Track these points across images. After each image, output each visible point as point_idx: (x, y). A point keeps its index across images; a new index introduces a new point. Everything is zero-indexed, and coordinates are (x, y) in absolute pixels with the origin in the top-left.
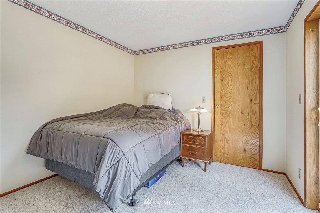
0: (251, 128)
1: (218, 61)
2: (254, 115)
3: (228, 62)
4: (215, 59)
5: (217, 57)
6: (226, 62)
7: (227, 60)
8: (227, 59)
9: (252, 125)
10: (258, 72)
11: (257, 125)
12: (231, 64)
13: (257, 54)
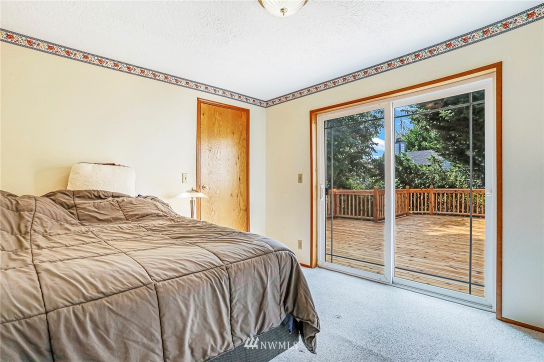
0: (240, 213)
1: (205, 121)
2: (242, 196)
3: (217, 125)
4: (202, 116)
5: (203, 114)
6: (214, 124)
7: (216, 123)
8: (215, 121)
9: (241, 209)
10: (246, 146)
11: (245, 208)
12: (221, 128)
13: (245, 124)
